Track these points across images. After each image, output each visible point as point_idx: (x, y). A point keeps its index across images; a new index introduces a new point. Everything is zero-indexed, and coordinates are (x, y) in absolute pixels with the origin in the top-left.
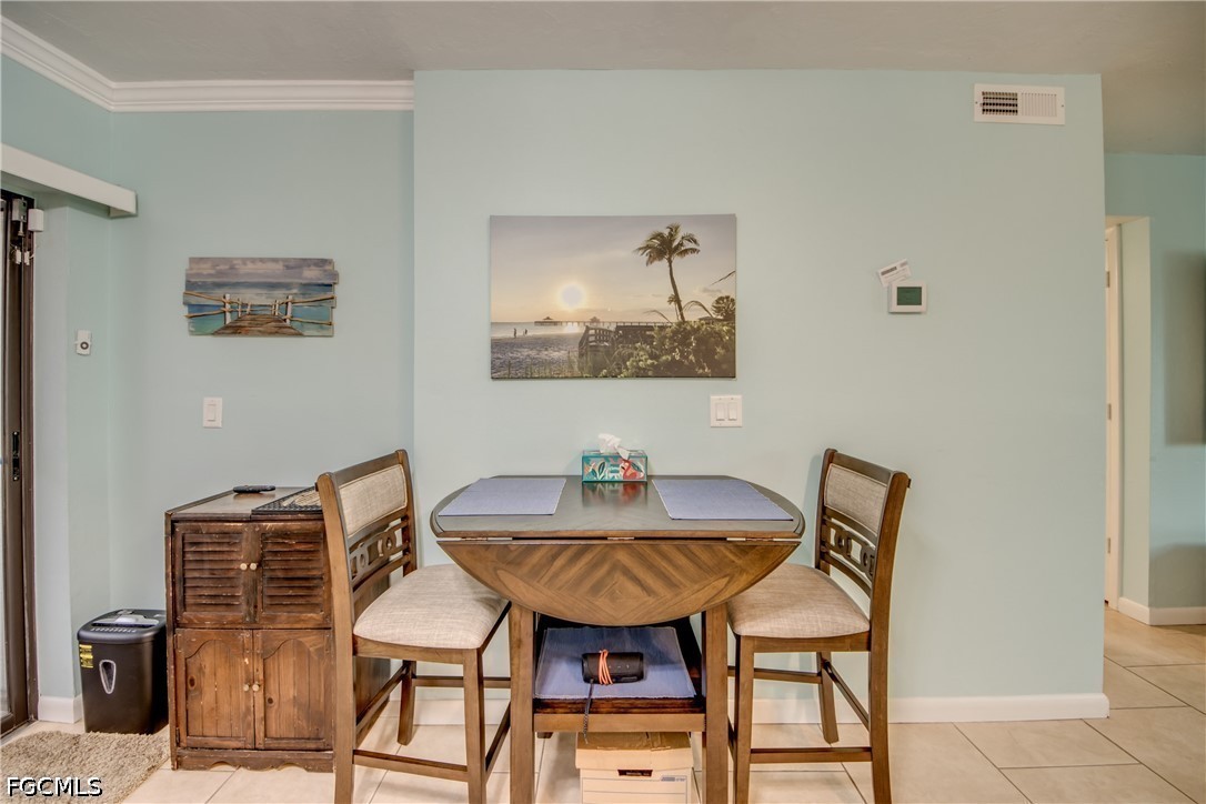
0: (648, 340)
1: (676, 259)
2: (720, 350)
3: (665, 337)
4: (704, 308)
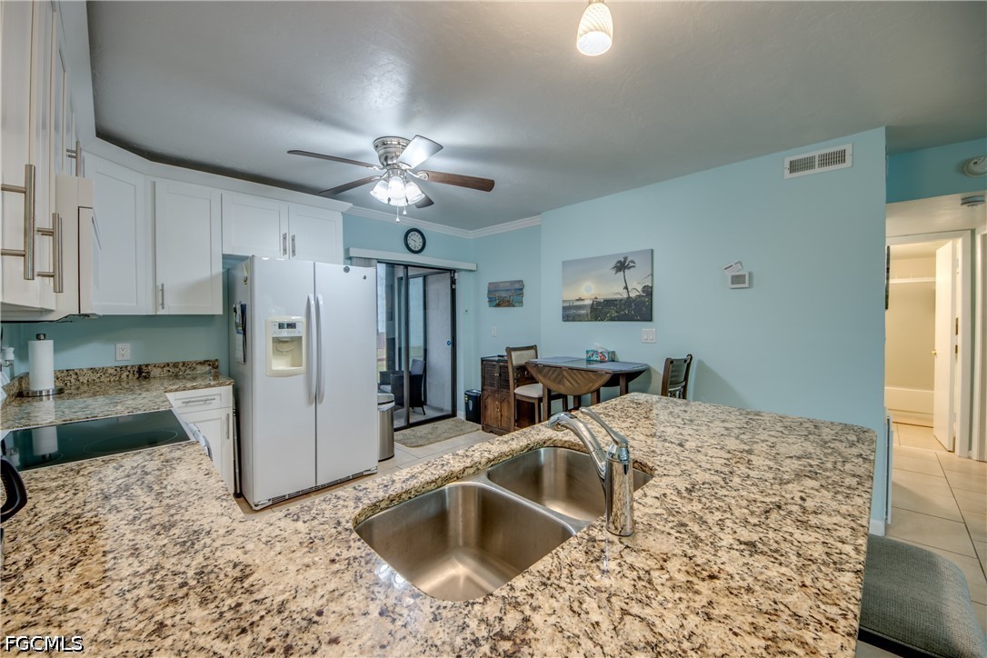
0: (615, 305)
1: (627, 271)
2: (644, 309)
3: (622, 304)
4: (638, 291)
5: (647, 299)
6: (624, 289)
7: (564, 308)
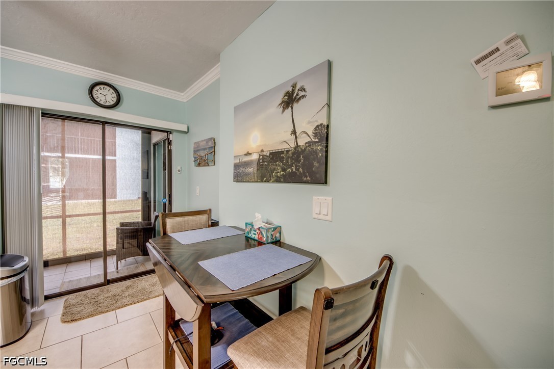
1: (295, 105)
2: (316, 164)
3: (289, 157)
4: (308, 135)
5: (319, 148)
6: (291, 134)
7: (236, 166)
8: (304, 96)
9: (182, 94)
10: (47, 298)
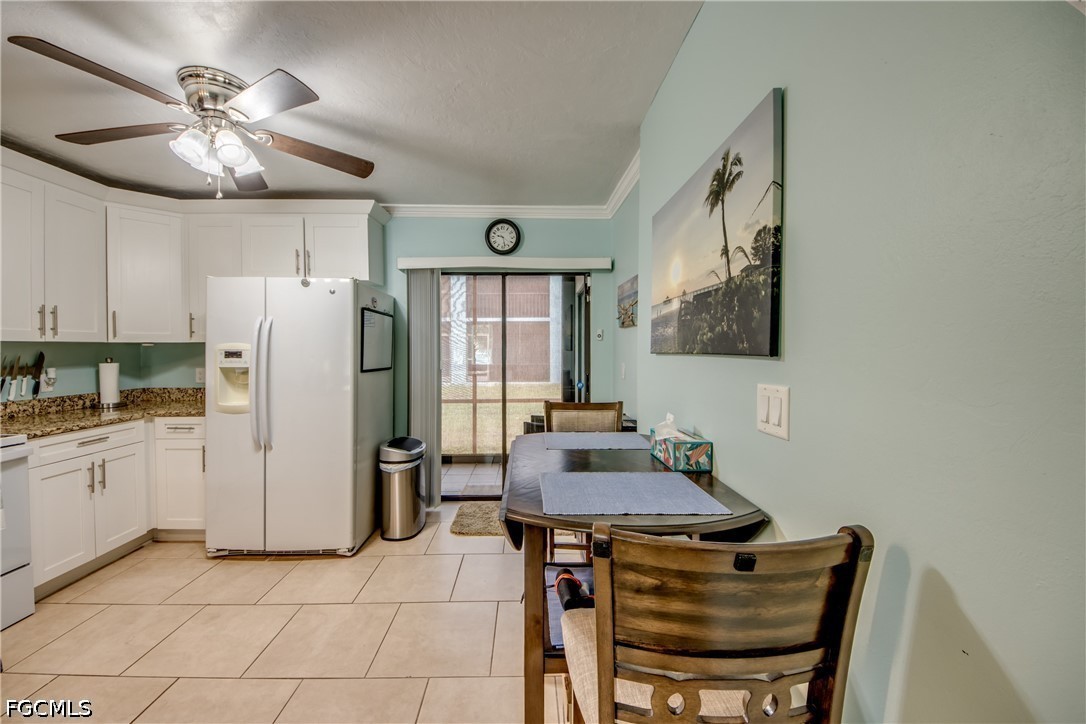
3: (718, 302)
4: (745, 254)
5: (762, 278)
6: (722, 255)
8: (739, 174)
9: (605, 207)
10: (445, 499)
